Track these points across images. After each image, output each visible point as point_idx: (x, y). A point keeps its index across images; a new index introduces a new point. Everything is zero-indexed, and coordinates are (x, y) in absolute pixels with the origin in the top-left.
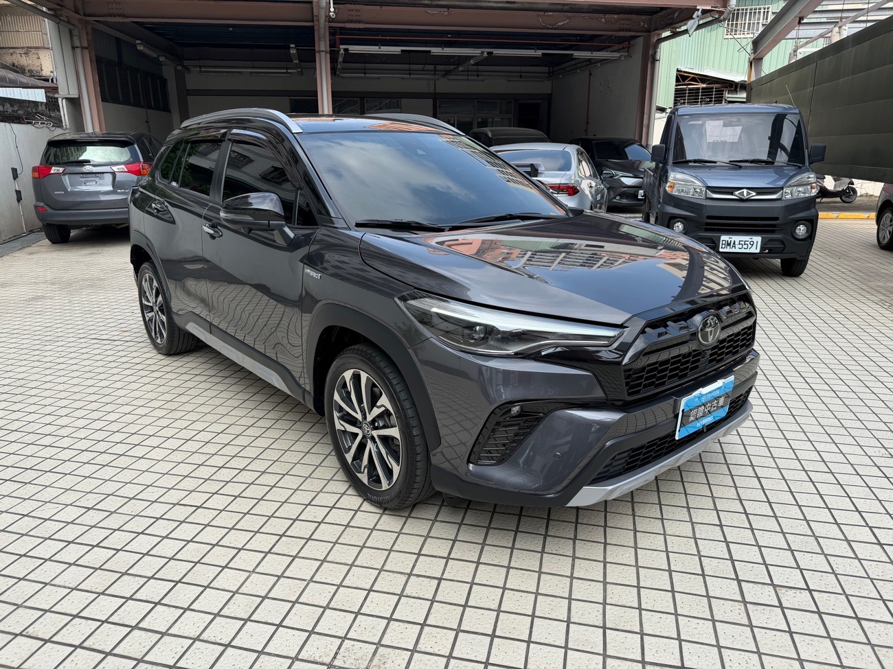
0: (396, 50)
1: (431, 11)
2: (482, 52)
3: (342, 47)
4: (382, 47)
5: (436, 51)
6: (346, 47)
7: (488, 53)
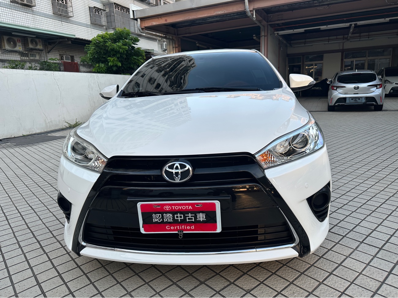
0: (302, 30)
1: (318, 8)
2: (351, 25)
3: (276, 32)
4: (295, 30)
5: (323, 27)
6: (277, 32)
7: (355, 24)
